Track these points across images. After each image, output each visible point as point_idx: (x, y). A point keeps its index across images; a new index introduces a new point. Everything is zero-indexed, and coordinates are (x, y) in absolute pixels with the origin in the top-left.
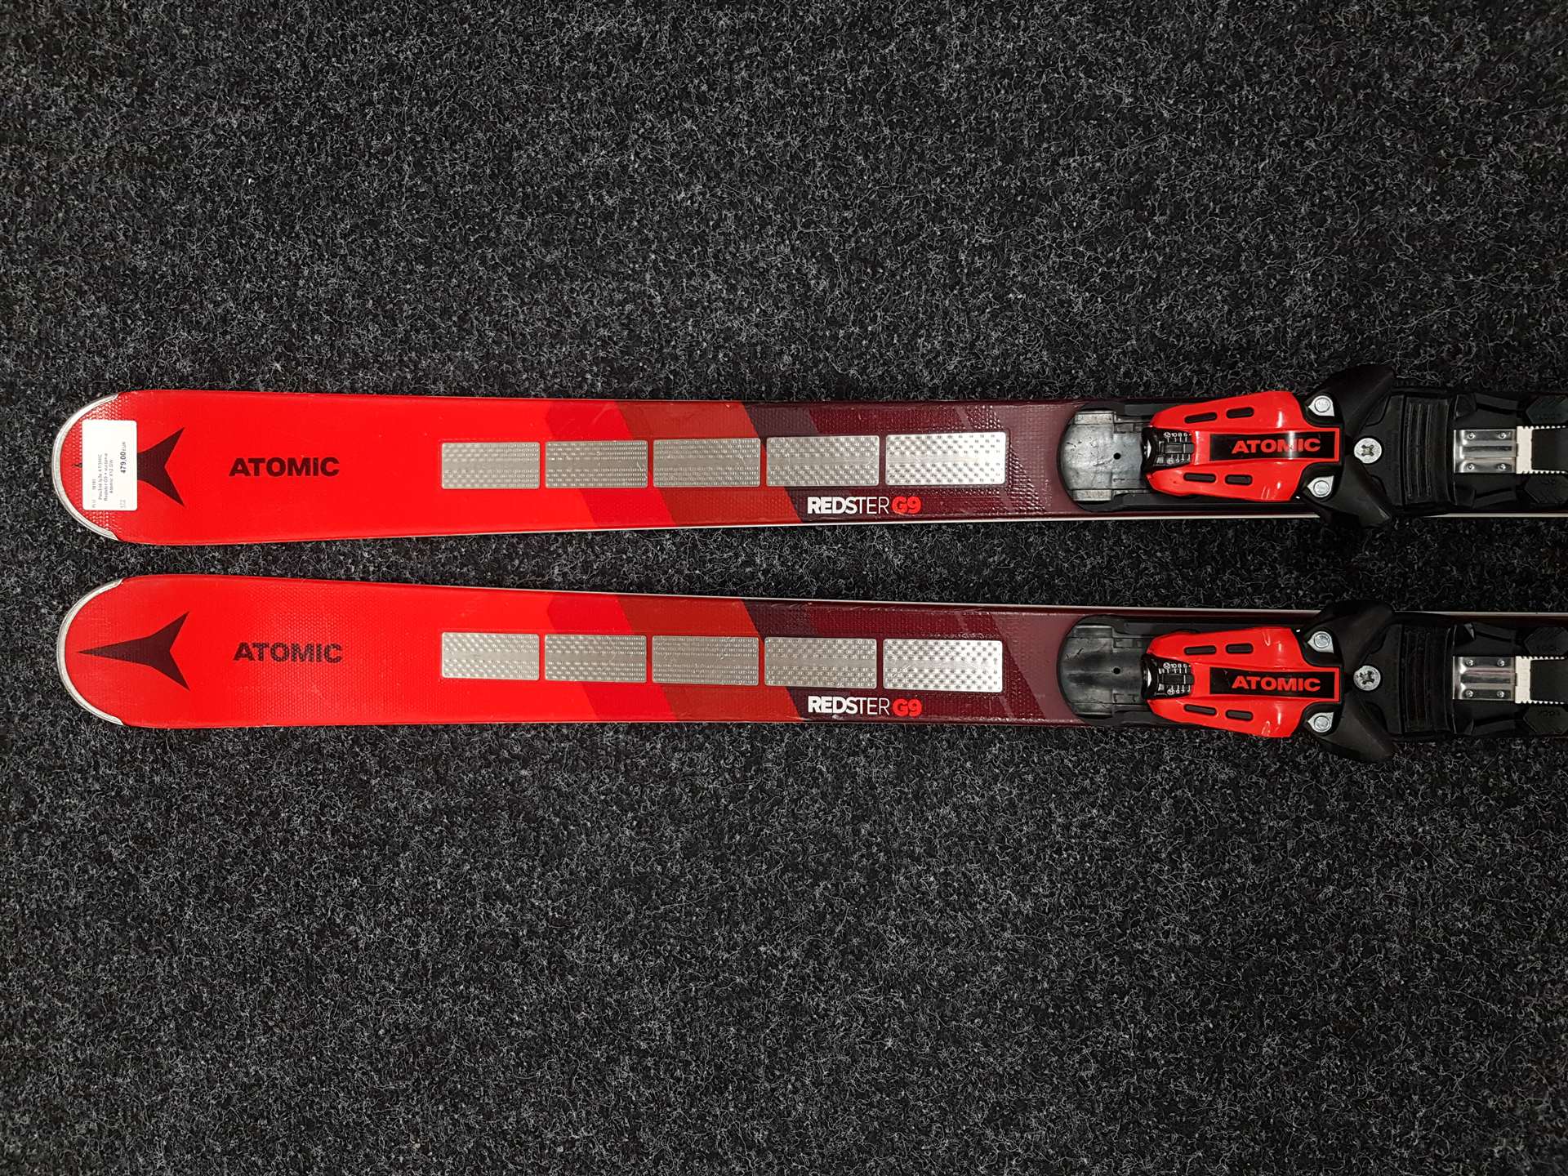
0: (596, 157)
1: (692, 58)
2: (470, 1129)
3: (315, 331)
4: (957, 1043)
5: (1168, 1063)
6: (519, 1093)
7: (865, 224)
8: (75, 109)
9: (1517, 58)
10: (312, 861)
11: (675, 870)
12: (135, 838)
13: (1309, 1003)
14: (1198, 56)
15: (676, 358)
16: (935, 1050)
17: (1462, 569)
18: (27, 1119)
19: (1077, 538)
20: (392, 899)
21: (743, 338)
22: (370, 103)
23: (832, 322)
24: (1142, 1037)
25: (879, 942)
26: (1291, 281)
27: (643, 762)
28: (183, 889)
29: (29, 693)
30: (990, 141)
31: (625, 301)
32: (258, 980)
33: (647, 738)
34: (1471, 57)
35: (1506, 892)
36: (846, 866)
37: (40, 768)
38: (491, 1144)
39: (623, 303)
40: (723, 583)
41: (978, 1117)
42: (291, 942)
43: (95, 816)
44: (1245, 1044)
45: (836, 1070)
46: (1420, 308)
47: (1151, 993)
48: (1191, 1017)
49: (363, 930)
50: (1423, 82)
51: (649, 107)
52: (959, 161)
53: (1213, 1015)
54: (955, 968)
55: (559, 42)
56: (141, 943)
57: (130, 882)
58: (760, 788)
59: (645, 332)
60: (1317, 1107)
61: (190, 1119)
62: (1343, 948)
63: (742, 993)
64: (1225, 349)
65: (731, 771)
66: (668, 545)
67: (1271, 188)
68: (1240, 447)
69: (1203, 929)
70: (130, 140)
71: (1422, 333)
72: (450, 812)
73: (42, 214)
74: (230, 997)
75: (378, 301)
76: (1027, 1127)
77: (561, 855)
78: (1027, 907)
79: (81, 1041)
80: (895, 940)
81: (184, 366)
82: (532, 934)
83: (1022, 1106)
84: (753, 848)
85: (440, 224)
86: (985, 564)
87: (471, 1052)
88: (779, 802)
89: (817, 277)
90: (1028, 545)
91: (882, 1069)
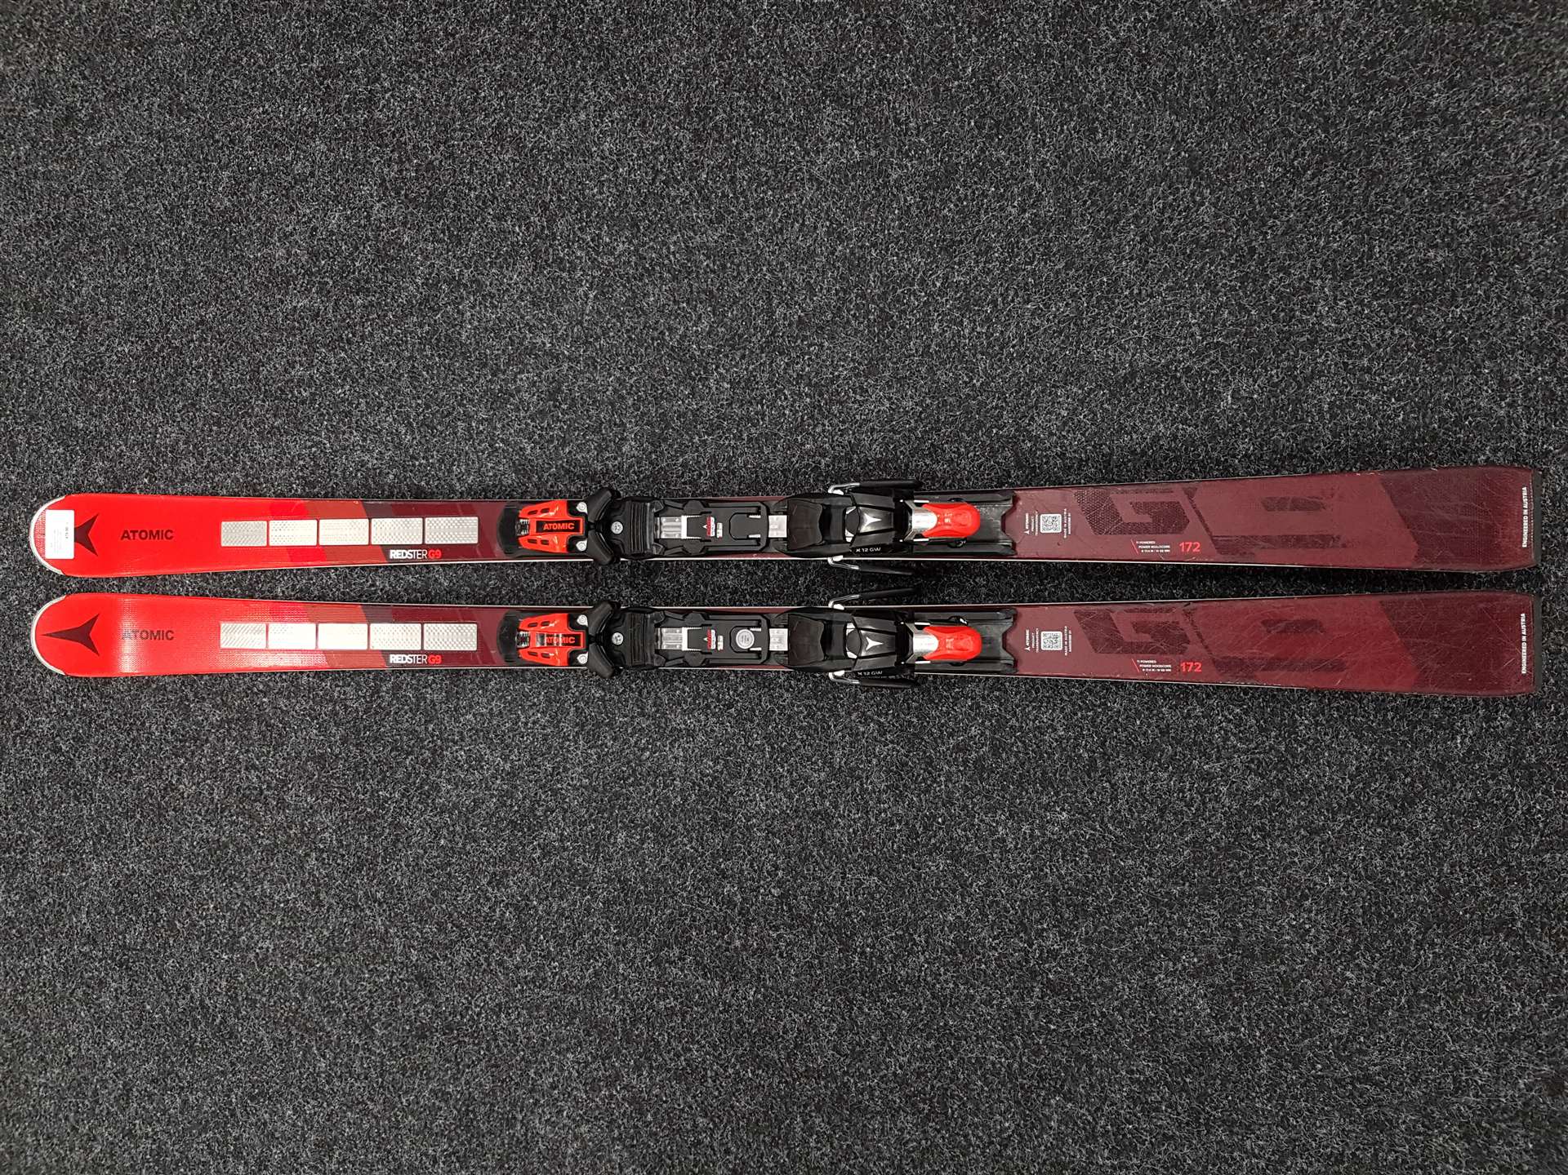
0: (298, 371)
1: (344, 320)
2: (238, 896)
3: (164, 461)
4: (475, 841)
5: (574, 848)
6: (262, 875)
7: (428, 407)
8: (48, 341)
9: (724, 325)
10: (161, 749)
11: (337, 751)
12: (73, 738)
13: (638, 816)
14: (580, 323)
15: (337, 476)
16: (464, 845)
17: (706, 587)
18: (17, 897)
19: (530, 571)
20: (200, 769)
21: (370, 465)
22: (192, 341)
23: (413, 457)
24: (562, 835)
25: (436, 788)
26: (623, 439)
27: (321, 693)
28: (97, 766)
29: (21, 659)
30: (485, 365)
31: (312, 446)
32: (133, 817)
33: (322, 680)
34: (704, 325)
35: (729, 754)
36: (422, 748)
37: (26, 700)
38: (248, 903)
39: (310, 447)
40: (361, 596)
41: (484, 881)
42: (151, 794)
43: (54, 727)
44: (609, 836)
45: (418, 858)
46: (683, 453)
47: (565, 811)
48: (584, 824)
49: (187, 787)
50: (684, 336)
51: (325, 346)
52: (471, 375)
53: (594, 821)
54: (474, 801)
55: (281, 310)
56: (77, 798)
57: (71, 764)
58: (379, 706)
59: (322, 462)
60: (643, 870)
61: (99, 895)
62: (654, 785)
63: (370, 817)
64: (596, 473)
65: (364, 697)
66: (333, 575)
67: (615, 391)
68: (546, 527)
69: (589, 776)
70: (75, 359)
71: (684, 465)
72: (229, 722)
73: (31, 398)
74: (120, 826)
75: (195, 446)
76: (508, 886)
77: (283, 744)
78: (508, 767)
79: (44, 853)
80: (445, 787)
81: (100, 480)
82: (269, 788)
83: (505, 874)
84: (376, 738)
85: (225, 405)
86: (487, 585)
87: (239, 853)
88: (388, 714)
89: (405, 434)
90: (508, 575)
91: (439, 856)
